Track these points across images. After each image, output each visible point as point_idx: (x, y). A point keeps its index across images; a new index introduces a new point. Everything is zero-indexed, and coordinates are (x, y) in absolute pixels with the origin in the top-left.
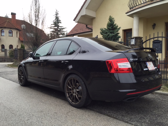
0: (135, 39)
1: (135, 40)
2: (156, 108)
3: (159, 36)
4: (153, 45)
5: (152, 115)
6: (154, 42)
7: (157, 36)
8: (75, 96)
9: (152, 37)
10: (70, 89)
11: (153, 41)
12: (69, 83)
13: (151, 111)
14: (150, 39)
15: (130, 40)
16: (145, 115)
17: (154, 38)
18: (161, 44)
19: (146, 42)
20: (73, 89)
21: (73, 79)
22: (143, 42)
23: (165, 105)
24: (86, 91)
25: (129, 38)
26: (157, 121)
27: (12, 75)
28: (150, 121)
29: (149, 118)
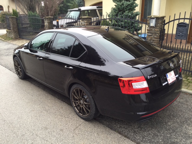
0: (156, 19)
1: (156, 21)
2: (172, 117)
3: (185, 18)
4: (177, 28)
5: (166, 131)
6: (179, 25)
7: (184, 18)
8: (83, 108)
9: (177, 17)
10: (77, 100)
11: (178, 23)
12: (74, 92)
13: (165, 122)
14: (174, 20)
15: (149, 20)
16: (159, 129)
17: (179, 19)
18: (187, 28)
19: (169, 23)
20: (80, 100)
21: (79, 90)
22: (166, 23)
23: (181, 111)
24: (94, 106)
25: (148, 18)
26: (171, 141)
27: (8, 56)
28: (163, 140)
29: (163, 135)
